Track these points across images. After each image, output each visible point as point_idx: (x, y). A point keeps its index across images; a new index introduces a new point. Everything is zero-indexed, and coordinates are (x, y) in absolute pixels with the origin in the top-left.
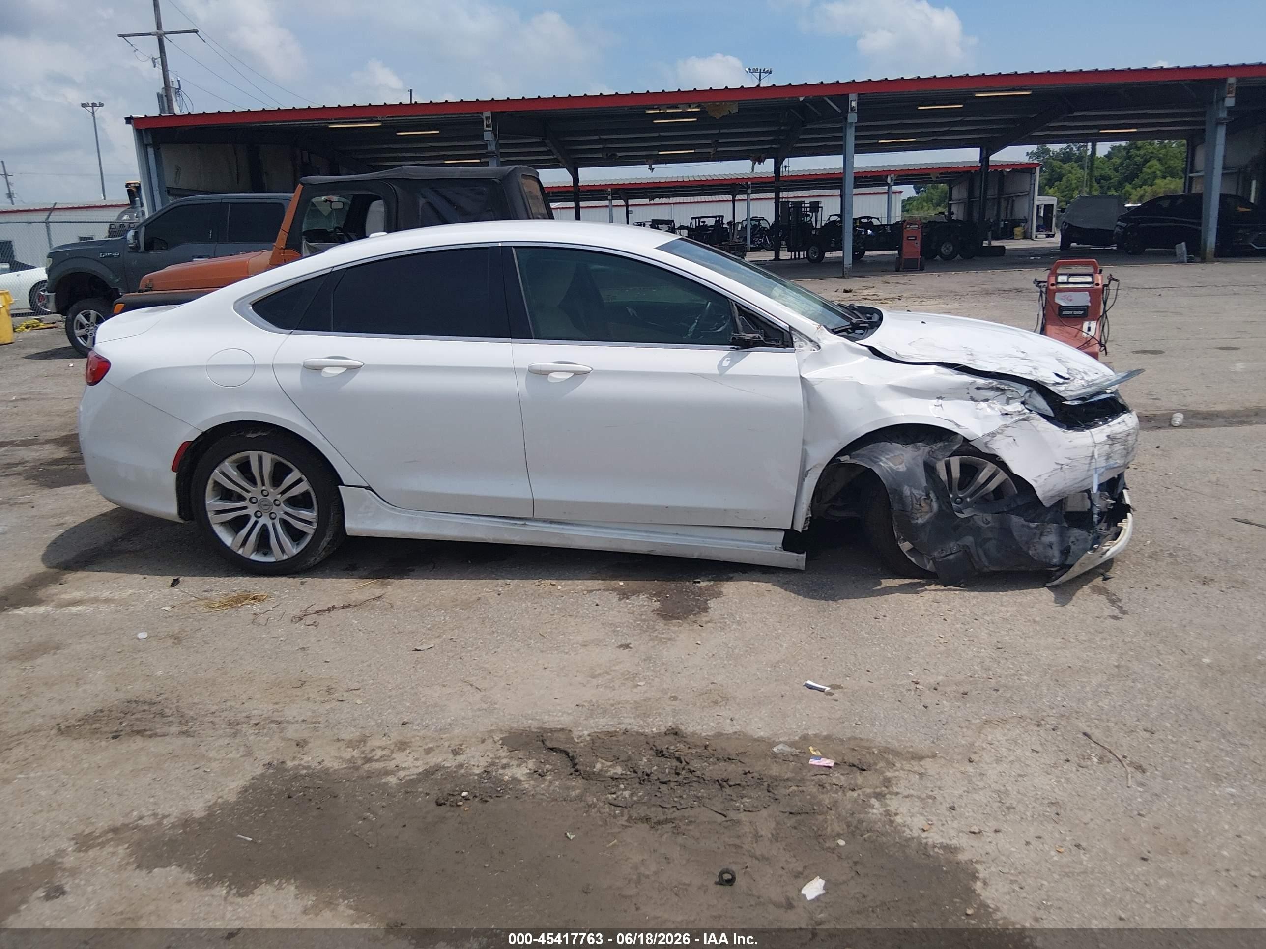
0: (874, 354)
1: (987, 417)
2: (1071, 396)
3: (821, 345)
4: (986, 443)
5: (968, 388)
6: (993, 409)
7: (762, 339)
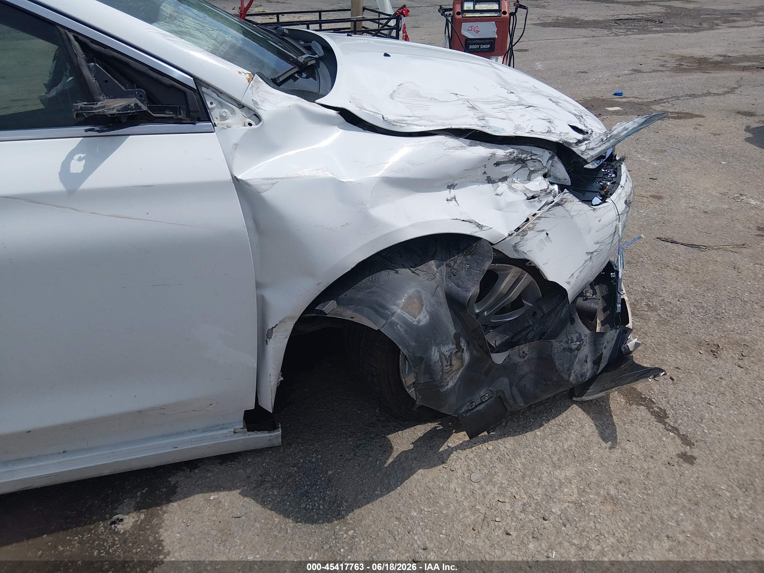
0: (347, 120)
1: (510, 205)
2: (592, 157)
3: (260, 112)
4: (515, 246)
5: (485, 166)
6: (515, 190)
7: (144, 108)
